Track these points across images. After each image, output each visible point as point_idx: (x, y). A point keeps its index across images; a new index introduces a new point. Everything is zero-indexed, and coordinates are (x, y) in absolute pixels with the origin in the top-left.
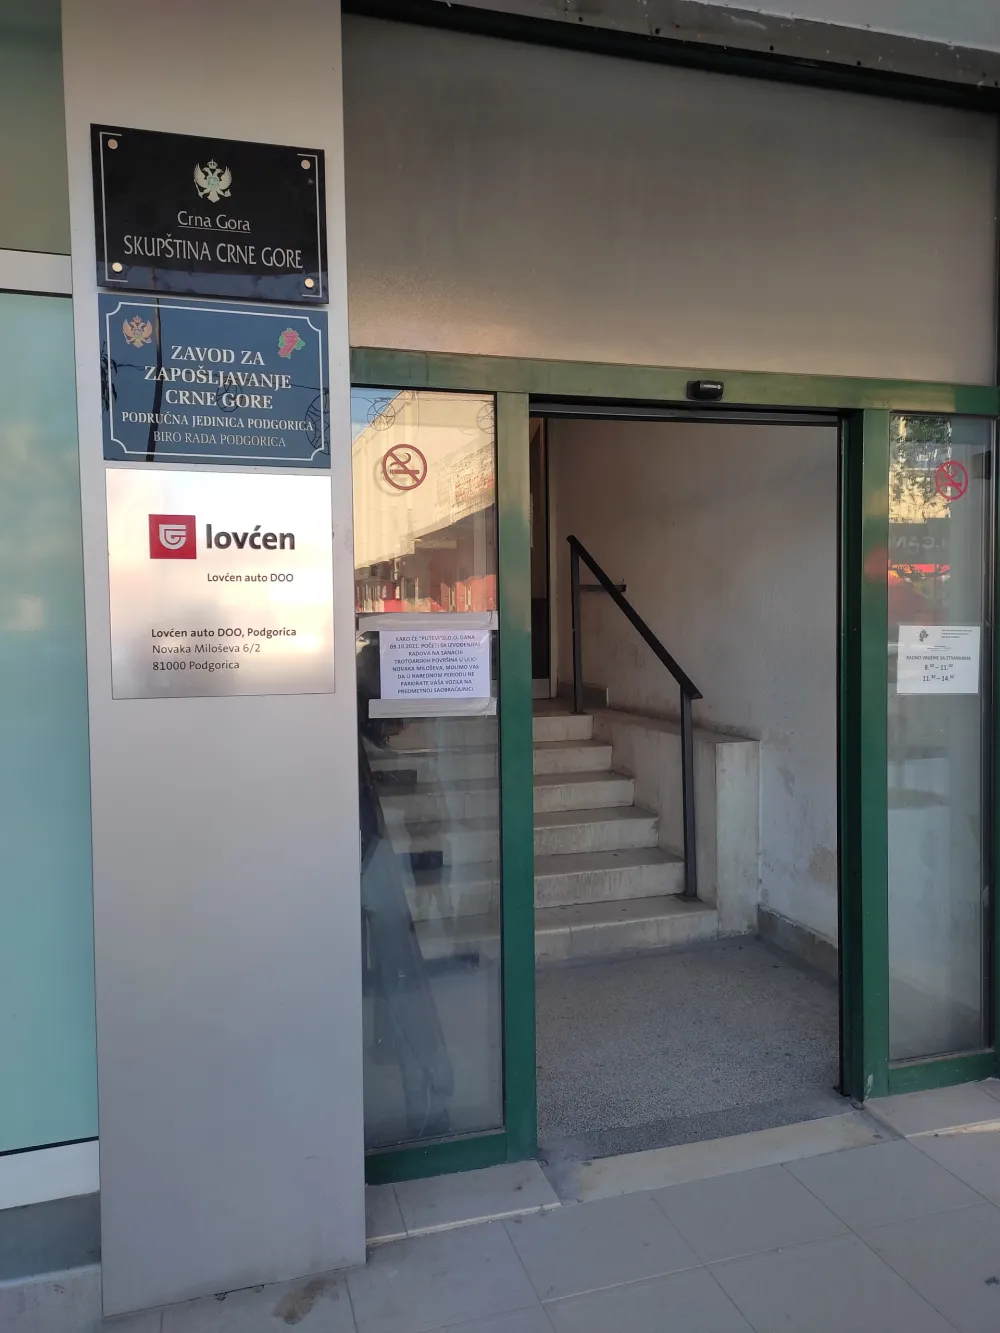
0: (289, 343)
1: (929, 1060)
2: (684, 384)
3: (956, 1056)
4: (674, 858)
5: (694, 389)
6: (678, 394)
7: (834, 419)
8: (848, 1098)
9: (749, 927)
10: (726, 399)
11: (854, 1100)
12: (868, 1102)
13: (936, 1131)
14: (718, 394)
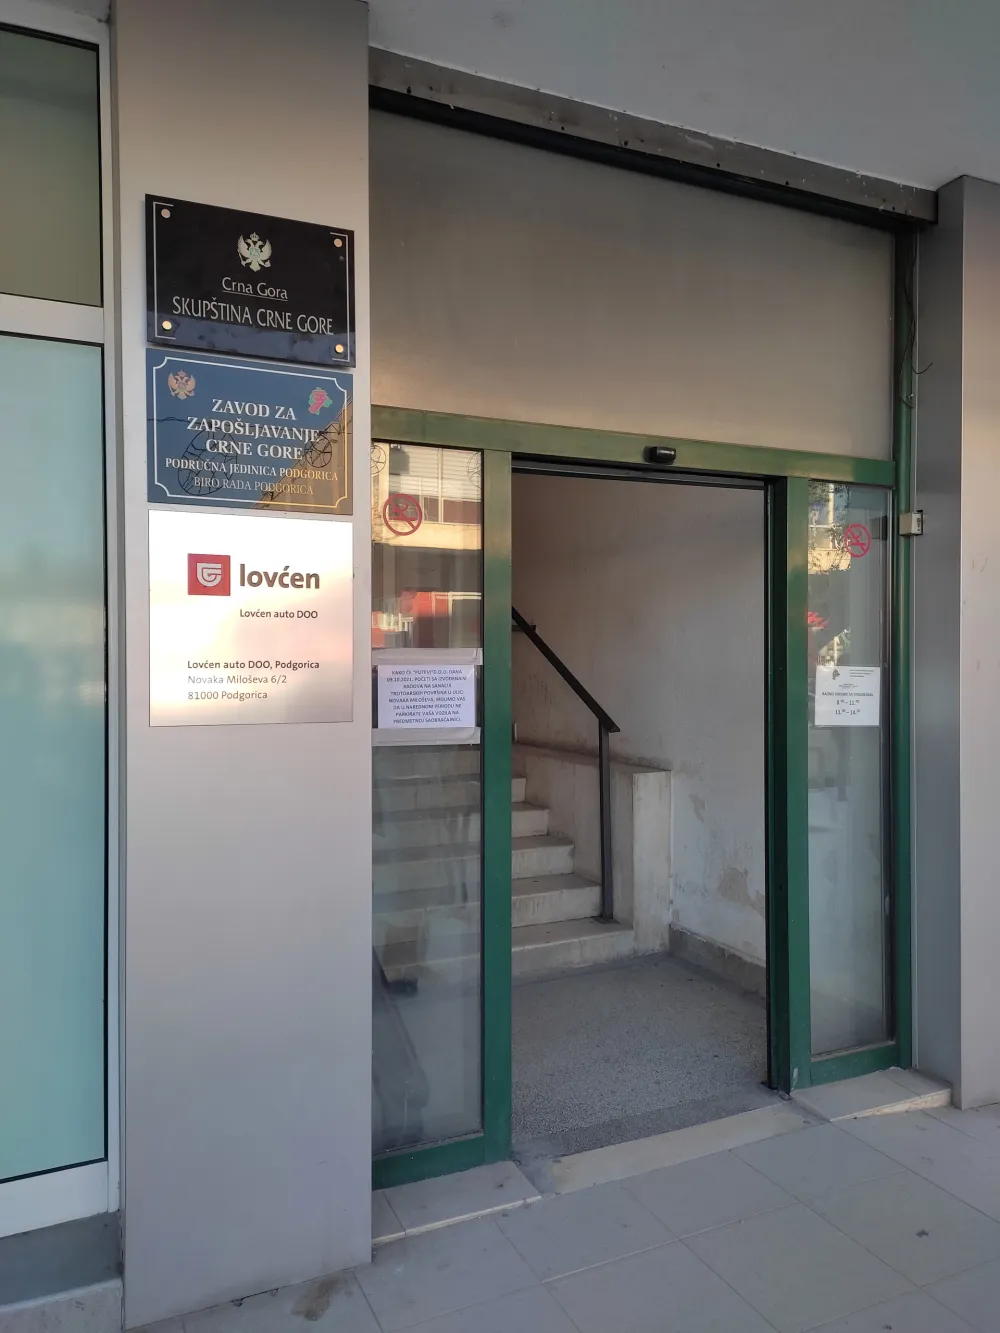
0: (318, 400)
1: (844, 1053)
2: (642, 449)
3: (864, 1048)
4: (591, 883)
5: (651, 453)
6: (637, 458)
7: (761, 484)
8: (776, 1091)
9: (662, 945)
10: (677, 464)
11: (781, 1093)
12: (794, 1093)
13: (856, 1114)
14: (671, 458)
